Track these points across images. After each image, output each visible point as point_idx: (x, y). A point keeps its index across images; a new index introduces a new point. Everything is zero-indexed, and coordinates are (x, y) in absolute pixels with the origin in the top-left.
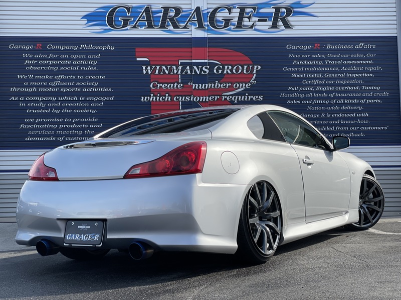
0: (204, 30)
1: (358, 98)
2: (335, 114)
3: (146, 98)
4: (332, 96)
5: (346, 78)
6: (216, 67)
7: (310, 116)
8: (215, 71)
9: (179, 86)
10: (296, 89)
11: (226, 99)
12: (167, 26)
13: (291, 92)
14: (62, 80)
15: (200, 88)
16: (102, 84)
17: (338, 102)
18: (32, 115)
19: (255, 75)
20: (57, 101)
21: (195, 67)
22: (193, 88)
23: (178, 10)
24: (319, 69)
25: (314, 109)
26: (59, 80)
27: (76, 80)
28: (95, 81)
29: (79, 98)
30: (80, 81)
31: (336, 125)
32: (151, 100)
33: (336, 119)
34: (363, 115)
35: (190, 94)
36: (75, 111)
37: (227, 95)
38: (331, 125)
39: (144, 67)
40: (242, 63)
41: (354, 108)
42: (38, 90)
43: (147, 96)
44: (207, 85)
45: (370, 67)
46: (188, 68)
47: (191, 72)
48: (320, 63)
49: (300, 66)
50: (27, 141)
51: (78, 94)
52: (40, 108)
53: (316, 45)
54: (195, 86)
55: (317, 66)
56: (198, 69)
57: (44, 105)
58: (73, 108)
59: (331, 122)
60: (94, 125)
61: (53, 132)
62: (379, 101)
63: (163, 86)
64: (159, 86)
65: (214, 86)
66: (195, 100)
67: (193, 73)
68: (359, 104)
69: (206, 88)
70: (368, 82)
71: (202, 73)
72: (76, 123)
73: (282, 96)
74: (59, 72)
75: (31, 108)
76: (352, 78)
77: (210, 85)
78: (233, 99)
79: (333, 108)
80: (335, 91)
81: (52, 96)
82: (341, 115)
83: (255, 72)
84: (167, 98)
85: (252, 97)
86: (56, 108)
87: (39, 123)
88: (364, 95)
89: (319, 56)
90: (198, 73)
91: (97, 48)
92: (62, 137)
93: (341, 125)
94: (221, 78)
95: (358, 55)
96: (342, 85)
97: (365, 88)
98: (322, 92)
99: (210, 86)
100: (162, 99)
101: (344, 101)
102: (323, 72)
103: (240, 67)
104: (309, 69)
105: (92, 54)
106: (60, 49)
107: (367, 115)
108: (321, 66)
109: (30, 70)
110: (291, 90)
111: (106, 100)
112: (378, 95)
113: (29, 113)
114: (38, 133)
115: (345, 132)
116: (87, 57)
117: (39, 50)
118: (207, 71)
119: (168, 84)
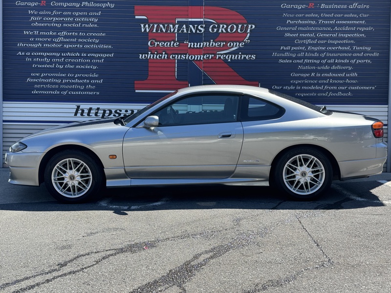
1: (348, 58)
2: (324, 73)
3: (144, 55)
4: (323, 55)
5: (338, 38)
6: (211, 26)
7: (300, 75)
8: (210, 30)
9: (175, 44)
10: (288, 48)
11: (220, 58)
13: (284, 51)
14: (65, 37)
15: (195, 46)
16: (102, 41)
17: (329, 61)
18: (38, 70)
19: (249, 34)
20: (61, 57)
21: (191, 26)
22: (189, 46)
24: (312, 29)
25: (304, 68)
26: (62, 37)
27: (78, 37)
28: (96, 37)
29: (81, 55)
30: (82, 37)
31: (325, 84)
32: (149, 57)
33: (326, 78)
34: (352, 75)
35: (186, 52)
36: (77, 67)
37: (221, 54)
38: (320, 85)
39: (142, 25)
40: (237, 22)
41: (344, 68)
42: (43, 46)
43: (145, 54)
44: (202, 44)
45: (362, 27)
46: (184, 26)
47: (187, 31)
48: (313, 22)
49: (293, 25)
50: (34, 94)
51: (80, 51)
52: (45, 63)
53: (310, 4)
54: (191, 44)
55: (310, 25)
56: (194, 27)
57: (48, 61)
58: (75, 64)
59: (320, 82)
60: (95, 80)
61: (57, 86)
62: (369, 61)
63: (160, 44)
64: (156, 44)
65: (209, 45)
66: (190, 58)
67: (189, 32)
68: (349, 64)
69: (201, 47)
70: (359, 42)
71: (198, 32)
72: (78, 78)
73: (274, 55)
74: (63, 29)
75: (36, 63)
76: (344, 38)
77: (205, 43)
78: (227, 58)
79: (323, 68)
80: (326, 51)
81: (56, 52)
82: (331, 75)
83: (249, 31)
84: (163, 56)
85: (245, 56)
86: (60, 63)
87: (44, 77)
88: (355, 55)
89: (312, 15)
90: (194, 31)
91: (98, 5)
92: (65, 91)
93: (330, 84)
94: (215, 36)
95: (351, 15)
96: (333, 45)
97: (356, 48)
98: (313, 52)
99: (205, 45)
100: (159, 57)
101: (335, 61)
102: (316, 32)
103: (235, 26)
104: (302, 29)
105: (93, 11)
106: (63, 7)
107: (356, 74)
108: (314, 26)
109: (35, 26)
110: (283, 49)
111: (106, 56)
112: (369, 55)
113: (35, 68)
114: (43, 87)
115: (334, 91)
116: (88, 14)
117: (43, 6)
118: (203, 30)
119: (165, 42)
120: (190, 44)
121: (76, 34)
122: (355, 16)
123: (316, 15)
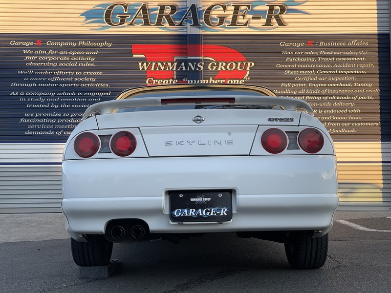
0: (199, 28)
1: (349, 94)
2: (327, 110)
4: (324, 92)
6: (211, 64)
8: (209, 68)
9: (174, 82)
10: (289, 85)
12: (163, 23)
13: (284, 88)
14: (61, 76)
16: (99, 79)
17: (331, 98)
18: (32, 110)
19: (248, 72)
20: (56, 96)
21: (190, 64)
23: (174, 8)
24: (312, 66)
26: (58, 76)
27: (74, 76)
28: (93, 76)
29: (77, 94)
30: (78, 76)
31: (328, 121)
33: (328, 115)
34: (355, 111)
36: (73, 106)
39: (140, 64)
41: (346, 104)
42: (37, 85)
45: (362, 64)
46: (183, 64)
47: (186, 68)
49: (293, 63)
50: (27, 135)
51: (76, 90)
52: (39, 103)
53: (309, 42)
55: (310, 63)
57: (43, 100)
58: (71, 103)
59: (323, 118)
61: (52, 126)
62: (371, 98)
63: (159, 82)
64: (154, 82)
68: (351, 101)
71: (197, 69)
72: (74, 118)
73: (275, 92)
74: (59, 68)
75: (31, 103)
76: (344, 75)
79: (325, 104)
80: (327, 87)
81: (51, 92)
82: (333, 111)
86: (55, 103)
87: (38, 118)
88: (356, 91)
89: (312, 53)
90: (193, 69)
91: (95, 44)
92: (60, 131)
93: (332, 121)
95: (351, 53)
96: (334, 82)
97: (357, 85)
98: (314, 88)
101: (336, 97)
102: (316, 69)
103: (234, 64)
104: (302, 66)
105: (90, 51)
106: (59, 46)
107: (359, 111)
108: (314, 63)
109: (30, 66)
110: (283, 87)
111: (103, 95)
112: (370, 92)
113: (29, 108)
114: (37, 127)
115: (337, 128)
116: (85, 54)
117: (39, 46)
118: (202, 68)
119: (163, 80)
120: (189, 81)
121: (73, 73)
122: (355, 53)
123: (316, 53)
